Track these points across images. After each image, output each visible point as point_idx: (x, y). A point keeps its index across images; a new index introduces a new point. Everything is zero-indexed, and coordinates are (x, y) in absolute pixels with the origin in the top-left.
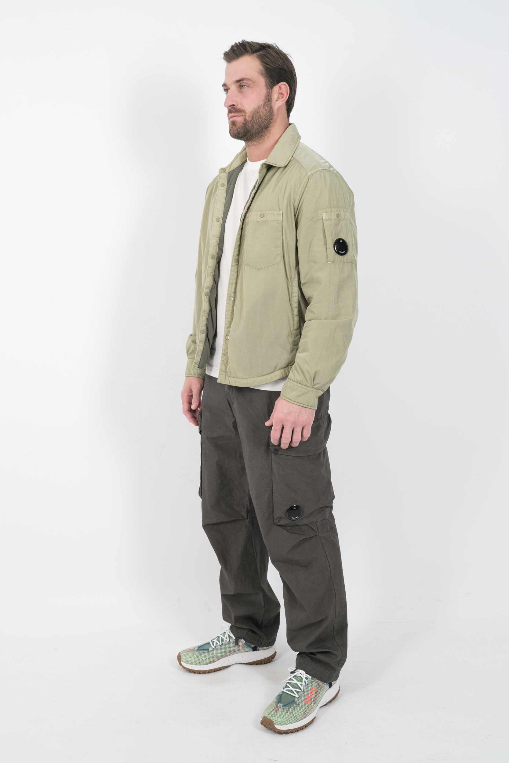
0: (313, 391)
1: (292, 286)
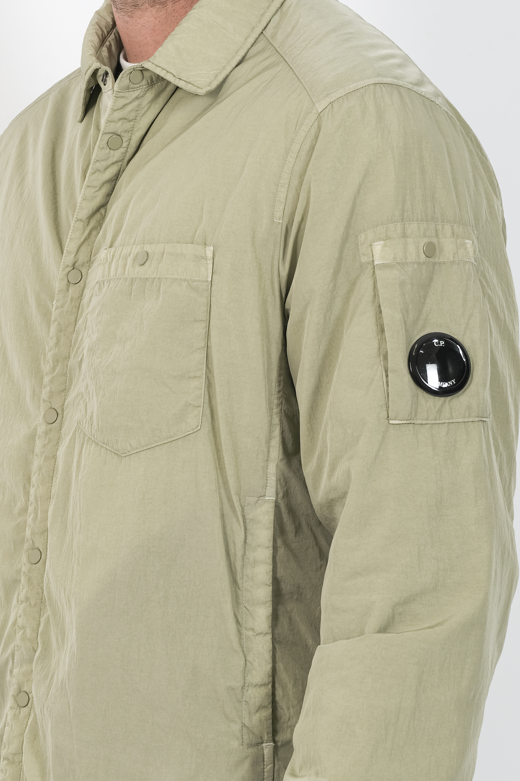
1: (245, 522)
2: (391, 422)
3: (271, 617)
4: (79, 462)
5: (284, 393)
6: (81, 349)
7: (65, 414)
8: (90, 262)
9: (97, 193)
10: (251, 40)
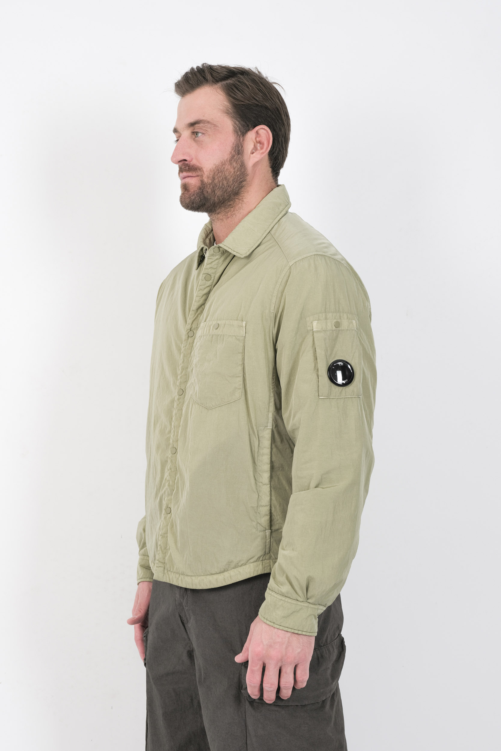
0: (308, 607)
1: (258, 438)
2: (320, 397)
3: (269, 478)
4: (191, 412)
5: (275, 383)
6: (192, 364)
7: (186, 391)
8: (197, 328)
9: (200, 299)
10: (264, 235)
